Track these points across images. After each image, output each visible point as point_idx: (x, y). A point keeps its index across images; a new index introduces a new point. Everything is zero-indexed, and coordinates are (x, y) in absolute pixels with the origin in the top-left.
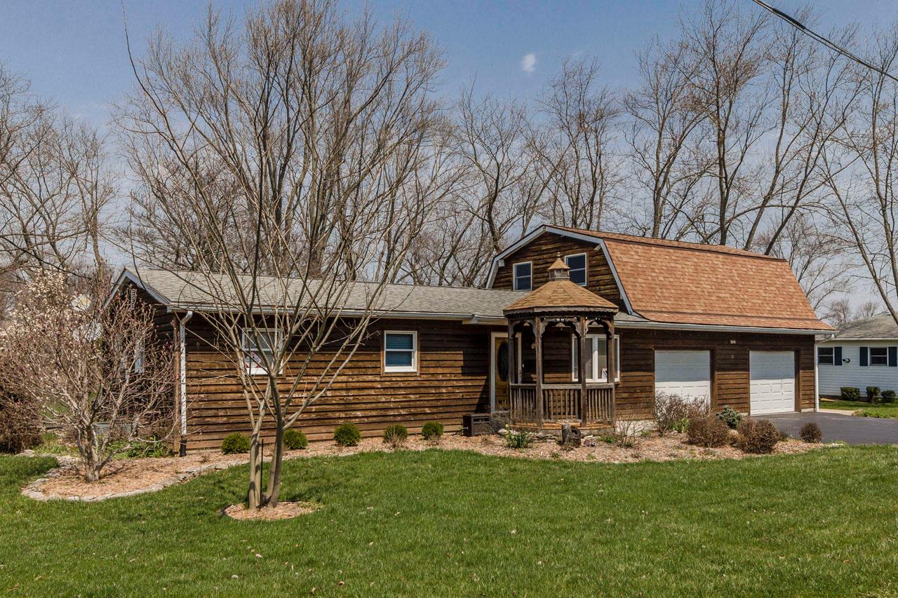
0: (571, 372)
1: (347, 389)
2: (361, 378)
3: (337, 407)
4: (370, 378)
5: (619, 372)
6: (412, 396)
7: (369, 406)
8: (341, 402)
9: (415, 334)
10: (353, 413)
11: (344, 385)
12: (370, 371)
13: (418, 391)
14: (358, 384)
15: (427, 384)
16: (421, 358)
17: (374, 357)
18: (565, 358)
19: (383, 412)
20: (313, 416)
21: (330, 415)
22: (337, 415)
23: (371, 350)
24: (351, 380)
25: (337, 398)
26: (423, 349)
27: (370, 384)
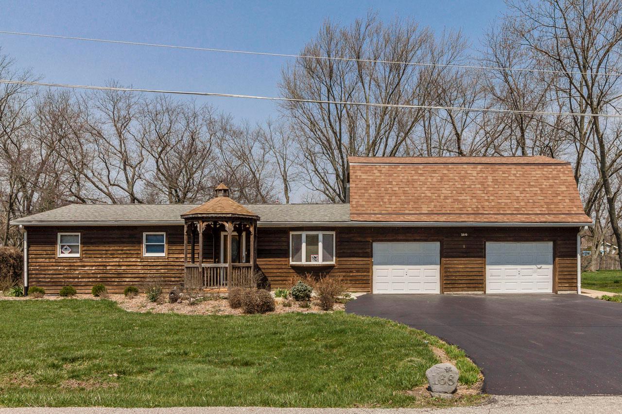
0: (289, 257)
1: (119, 266)
2: (128, 260)
3: (113, 275)
4: (134, 260)
5: (334, 258)
6: (162, 270)
7: (133, 275)
8: (115, 273)
9: (164, 234)
10: (124, 279)
11: (117, 263)
12: (135, 256)
13: (166, 267)
14: (126, 263)
15: (173, 263)
16: (168, 248)
17: (136, 248)
18: (283, 248)
19: (142, 279)
20: (98, 280)
21: (109, 279)
22: (113, 280)
23: (135, 244)
24: (121, 260)
25: (113, 271)
26: (170, 243)
27: (134, 263)
